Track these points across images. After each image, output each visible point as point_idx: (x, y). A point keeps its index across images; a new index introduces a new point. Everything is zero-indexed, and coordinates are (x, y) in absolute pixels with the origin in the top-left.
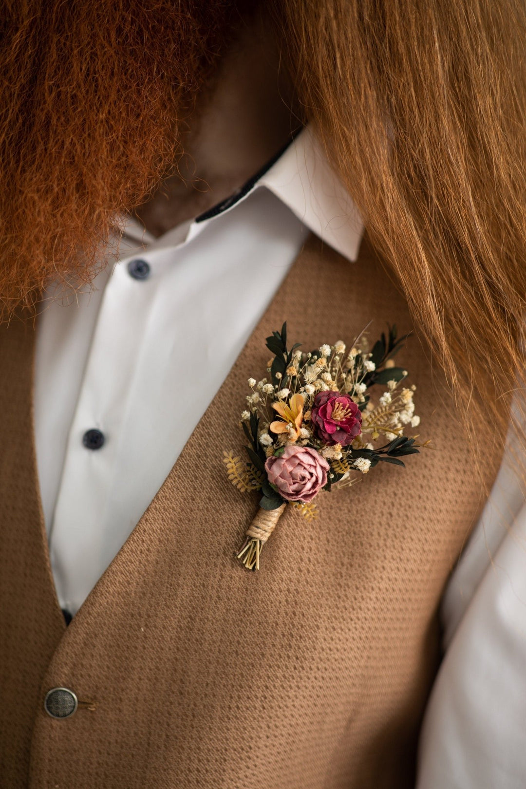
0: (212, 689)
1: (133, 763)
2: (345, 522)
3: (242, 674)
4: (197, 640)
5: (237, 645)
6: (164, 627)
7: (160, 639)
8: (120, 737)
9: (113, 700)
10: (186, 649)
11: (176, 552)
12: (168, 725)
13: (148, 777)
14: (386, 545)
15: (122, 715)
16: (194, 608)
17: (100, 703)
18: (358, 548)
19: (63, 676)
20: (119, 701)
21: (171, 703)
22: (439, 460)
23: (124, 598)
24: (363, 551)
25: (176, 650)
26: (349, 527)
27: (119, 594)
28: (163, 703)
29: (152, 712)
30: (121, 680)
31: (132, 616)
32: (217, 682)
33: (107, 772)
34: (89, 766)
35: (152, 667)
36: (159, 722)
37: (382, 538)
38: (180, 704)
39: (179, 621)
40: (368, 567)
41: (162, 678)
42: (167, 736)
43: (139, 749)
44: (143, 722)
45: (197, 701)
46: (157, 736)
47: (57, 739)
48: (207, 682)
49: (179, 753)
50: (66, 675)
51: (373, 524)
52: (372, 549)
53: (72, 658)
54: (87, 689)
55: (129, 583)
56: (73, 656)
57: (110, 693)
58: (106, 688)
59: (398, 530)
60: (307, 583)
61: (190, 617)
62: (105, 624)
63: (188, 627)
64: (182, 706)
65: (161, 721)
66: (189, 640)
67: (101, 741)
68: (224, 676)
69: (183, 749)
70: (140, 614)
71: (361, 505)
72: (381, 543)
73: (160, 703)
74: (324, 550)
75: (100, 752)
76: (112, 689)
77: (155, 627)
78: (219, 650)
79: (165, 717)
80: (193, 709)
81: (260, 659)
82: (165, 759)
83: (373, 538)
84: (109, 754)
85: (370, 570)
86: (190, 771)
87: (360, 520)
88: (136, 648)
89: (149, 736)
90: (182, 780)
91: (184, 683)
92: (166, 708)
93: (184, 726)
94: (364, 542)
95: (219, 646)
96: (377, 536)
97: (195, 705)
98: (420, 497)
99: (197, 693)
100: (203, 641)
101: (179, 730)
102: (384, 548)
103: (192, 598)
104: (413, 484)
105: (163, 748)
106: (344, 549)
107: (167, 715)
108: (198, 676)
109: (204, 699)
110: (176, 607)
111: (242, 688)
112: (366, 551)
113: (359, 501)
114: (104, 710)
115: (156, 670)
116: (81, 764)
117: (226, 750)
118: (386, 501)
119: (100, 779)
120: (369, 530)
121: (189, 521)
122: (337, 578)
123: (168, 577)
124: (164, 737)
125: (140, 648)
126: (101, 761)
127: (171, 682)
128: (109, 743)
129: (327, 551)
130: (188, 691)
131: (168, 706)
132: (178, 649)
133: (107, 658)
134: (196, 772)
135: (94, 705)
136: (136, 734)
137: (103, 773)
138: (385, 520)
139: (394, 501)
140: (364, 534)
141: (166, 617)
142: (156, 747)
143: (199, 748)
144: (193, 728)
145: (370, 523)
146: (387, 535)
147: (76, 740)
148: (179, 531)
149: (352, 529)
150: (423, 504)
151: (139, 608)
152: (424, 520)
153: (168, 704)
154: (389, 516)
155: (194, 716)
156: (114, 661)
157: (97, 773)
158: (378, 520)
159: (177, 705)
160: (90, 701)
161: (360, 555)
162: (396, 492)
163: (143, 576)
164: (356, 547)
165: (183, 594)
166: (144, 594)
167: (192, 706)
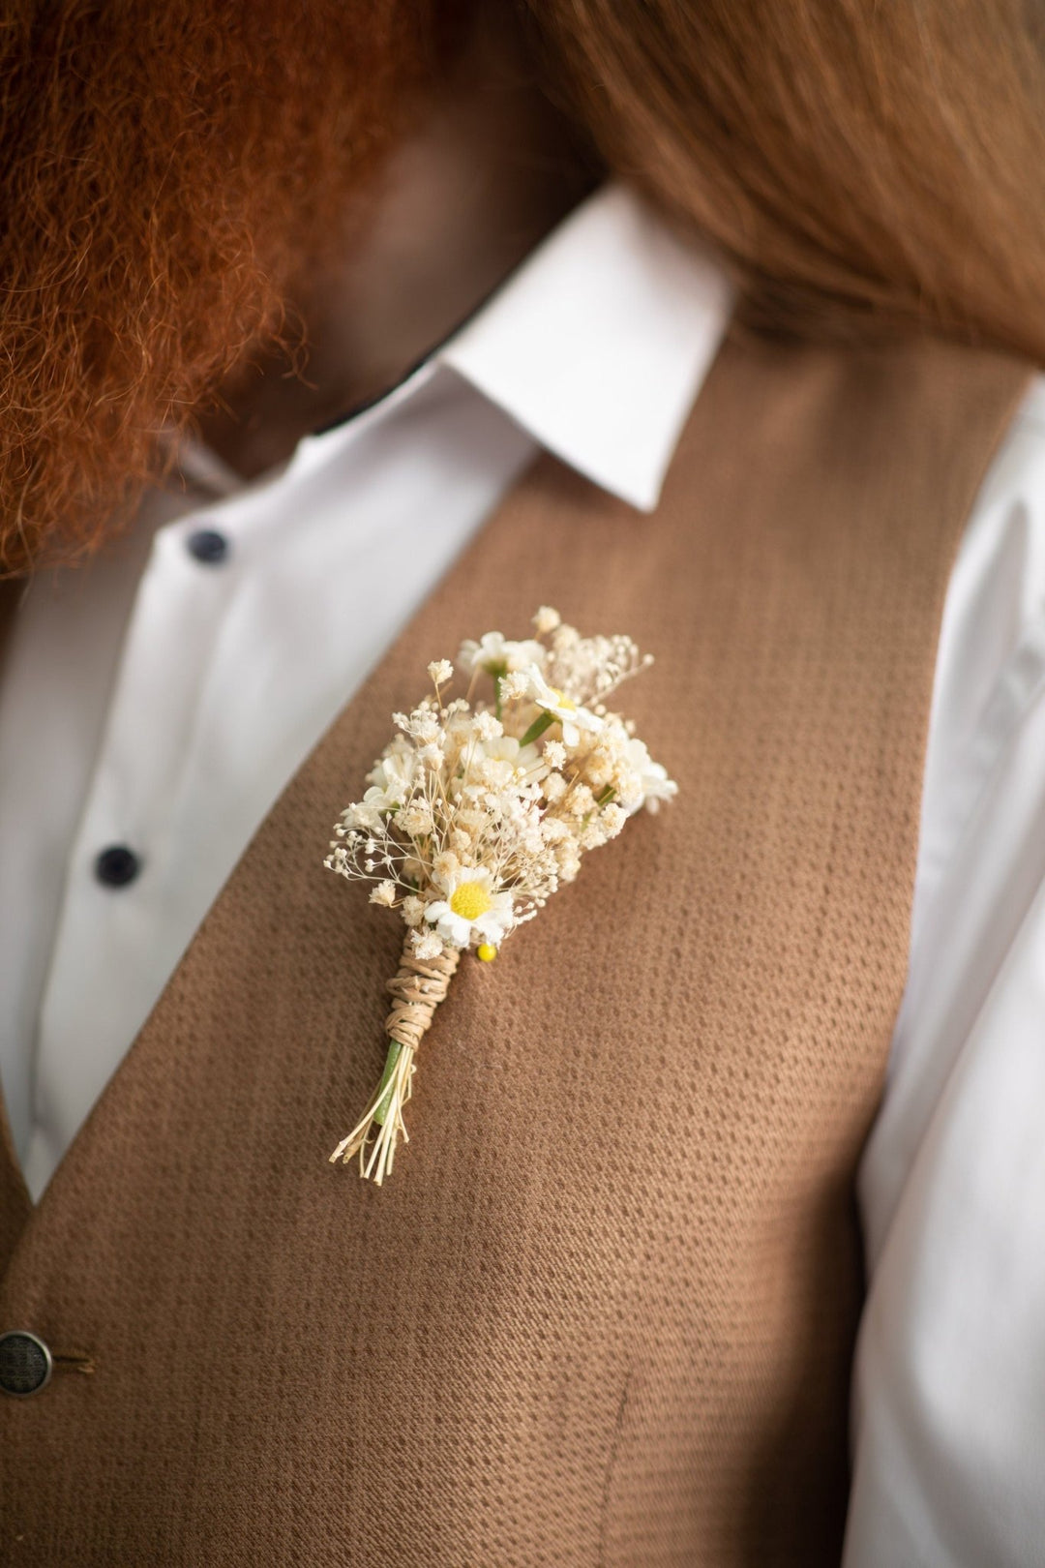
0: (318, 1315)
1: (166, 1480)
2: (583, 969)
3: (375, 1282)
4: (287, 1214)
5: (364, 1220)
6: (225, 1191)
7: (217, 1214)
8: (142, 1427)
9: (128, 1349)
10: (266, 1234)
11: (247, 1039)
12: (234, 1394)
13: (195, 1506)
14: (666, 1015)
15: (146, 1381)
16: (280, 1148)
17: (103, 1358)
18: (608, 1020)
19: (31, 1304)
20: (139, 1351)
21: (239, 1349)
22: (775, 845)
23: (146, 1135)
24: (620, 1027)
25: (247, 1238)
26: (590, 979)
27: (137, 1127)
28: (223, 1351)
29: (203, 1370)
30: (144, 1306)
31: (164, 1170)
32: (326, 1300)
33: (116, 1501)
34: (82, 1493)
35: (204, 1276)
36: (217, 1390)
37: (659, 1001)
38: (255, 1350)
39: (253, 1177)
40: (630, 1059)
41: (221, 1297)
42: (232, 1417)
43: (176, 1448)
44: (185, 1392)
45: (290, 1340)
46: (211, 1419)
47: (19, 1438)
48: (307, 1300)
49: (256, 1449)
50: (35, 1302)
51: (640, 972)
52: (638, 1021)
53: (46, 1264)
54: (78, 1329)
55: (156, 1105)
56: (49, 1260)
57: (121, 1335)
58: (114, 1326)
59: (692, 985)
60: (503, 1090)
61: (274, 1167)
62: (110, 1190)
63: (270, 1188)
64: (260, 1354)
65: (220, 1388)
66: (272, 1215)
67: (105, 1438)
68: (339, 1286)
69: (264, 1441)
70: (178, 1167)
71: (615, 936)
72: (658, 1009)
73: (218, 1350)
74: (538, 1024)
75: (104, 1462)
76: (126, 1327)
77: (208, 1191)
78: (330, 1233)
79: (228, 1378)
80: (282, 1358)
81: (410, 1248)
82: (229, 1464)
83: (641, 999)
84: (120, 1464)
85: (634, 1064)
86: (278, 1488)
87: (614, 964)
88: (172, 1236)
89: (197, 1420)
90: (264, 1507)
91: (262, 1306)
92: (228, 1360)
93: (266, 1394)
94: (622, 1009)
95: (330, 1224)
96: (648, 998)
97: (285, 1349)
98: (737, 918)
99: (287, 1325)
100: (298, 1216)
101: (255, 1401)
102: (664, 1020)
103: (276, 1127)
104: (721, 892)
105: (224, 1442)
106: (580, 1023)
107: (231, 1374)
108: (289, 1289)
109: (302, 1336)
110: (247, 1148)
111: (377, 1309)
112: (626, 1026)
113: (612, 927)
114: (112, 1372)
115: (209, 1282)
116: (66, 1487)
117: (350, 1444)
118: (667, 926)
119: (103, 1519)
120: (631, 983)
121: (269, 973)
122: (566, 1082)
123: (233, 1088)
124: (226, 1419)
125: (180, 1236)
126: (105, 1481)
127: (239, 1305)
128: (122, 1440)
129: (545, 1027)
130: (271, 1322)
131: (231, 1355)
132: (251, 1235)
133: (115, 1262)
134: (291, 1490)
135: (92, 1363)
136: (171, 1417)
137: (109, 1505)
138: (665, 963)
139: (683, 925)
140: (621, 994)
141: (228, 1169)
142: (210, 1442)
143: (294, 1439)
144: (282, 1397)
145: (634, 969)
146: (669, 994)
147: (57, 1439)
148: (251, 996)
149: (598, 981)
150: (746, 933)
151: (177, 1155)
152: (748, 965)
153: (234, 1350)
154: (674, 957)
155: (283, 1373)
156: (130, 1267)
157: (98, 1506)
158: (650, 964)
159: (250, 1352)
160: (82, 1354)
161: (614, 1035)
162: (687, 908)
163: (185, 1090)
164: (604, 1019)
165: (260, 1120)
166: (187, 1125)
167: (279, 1352)
